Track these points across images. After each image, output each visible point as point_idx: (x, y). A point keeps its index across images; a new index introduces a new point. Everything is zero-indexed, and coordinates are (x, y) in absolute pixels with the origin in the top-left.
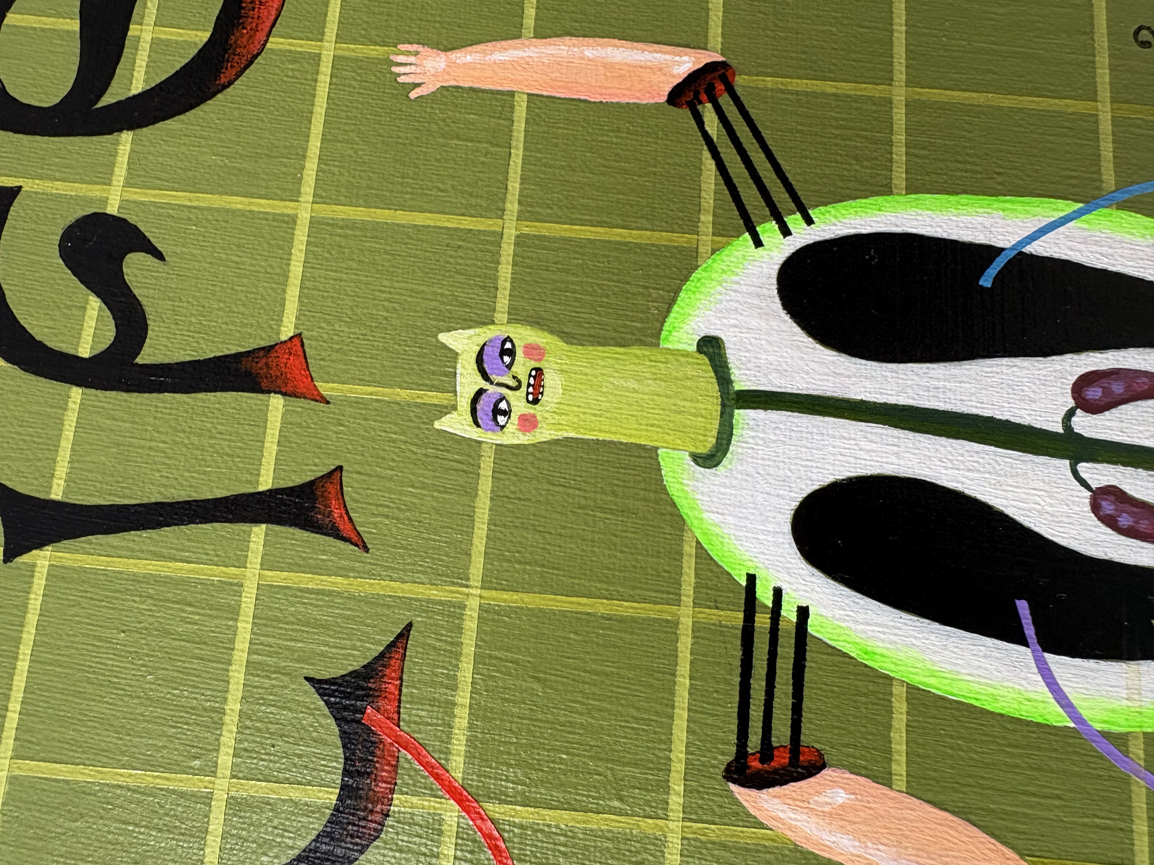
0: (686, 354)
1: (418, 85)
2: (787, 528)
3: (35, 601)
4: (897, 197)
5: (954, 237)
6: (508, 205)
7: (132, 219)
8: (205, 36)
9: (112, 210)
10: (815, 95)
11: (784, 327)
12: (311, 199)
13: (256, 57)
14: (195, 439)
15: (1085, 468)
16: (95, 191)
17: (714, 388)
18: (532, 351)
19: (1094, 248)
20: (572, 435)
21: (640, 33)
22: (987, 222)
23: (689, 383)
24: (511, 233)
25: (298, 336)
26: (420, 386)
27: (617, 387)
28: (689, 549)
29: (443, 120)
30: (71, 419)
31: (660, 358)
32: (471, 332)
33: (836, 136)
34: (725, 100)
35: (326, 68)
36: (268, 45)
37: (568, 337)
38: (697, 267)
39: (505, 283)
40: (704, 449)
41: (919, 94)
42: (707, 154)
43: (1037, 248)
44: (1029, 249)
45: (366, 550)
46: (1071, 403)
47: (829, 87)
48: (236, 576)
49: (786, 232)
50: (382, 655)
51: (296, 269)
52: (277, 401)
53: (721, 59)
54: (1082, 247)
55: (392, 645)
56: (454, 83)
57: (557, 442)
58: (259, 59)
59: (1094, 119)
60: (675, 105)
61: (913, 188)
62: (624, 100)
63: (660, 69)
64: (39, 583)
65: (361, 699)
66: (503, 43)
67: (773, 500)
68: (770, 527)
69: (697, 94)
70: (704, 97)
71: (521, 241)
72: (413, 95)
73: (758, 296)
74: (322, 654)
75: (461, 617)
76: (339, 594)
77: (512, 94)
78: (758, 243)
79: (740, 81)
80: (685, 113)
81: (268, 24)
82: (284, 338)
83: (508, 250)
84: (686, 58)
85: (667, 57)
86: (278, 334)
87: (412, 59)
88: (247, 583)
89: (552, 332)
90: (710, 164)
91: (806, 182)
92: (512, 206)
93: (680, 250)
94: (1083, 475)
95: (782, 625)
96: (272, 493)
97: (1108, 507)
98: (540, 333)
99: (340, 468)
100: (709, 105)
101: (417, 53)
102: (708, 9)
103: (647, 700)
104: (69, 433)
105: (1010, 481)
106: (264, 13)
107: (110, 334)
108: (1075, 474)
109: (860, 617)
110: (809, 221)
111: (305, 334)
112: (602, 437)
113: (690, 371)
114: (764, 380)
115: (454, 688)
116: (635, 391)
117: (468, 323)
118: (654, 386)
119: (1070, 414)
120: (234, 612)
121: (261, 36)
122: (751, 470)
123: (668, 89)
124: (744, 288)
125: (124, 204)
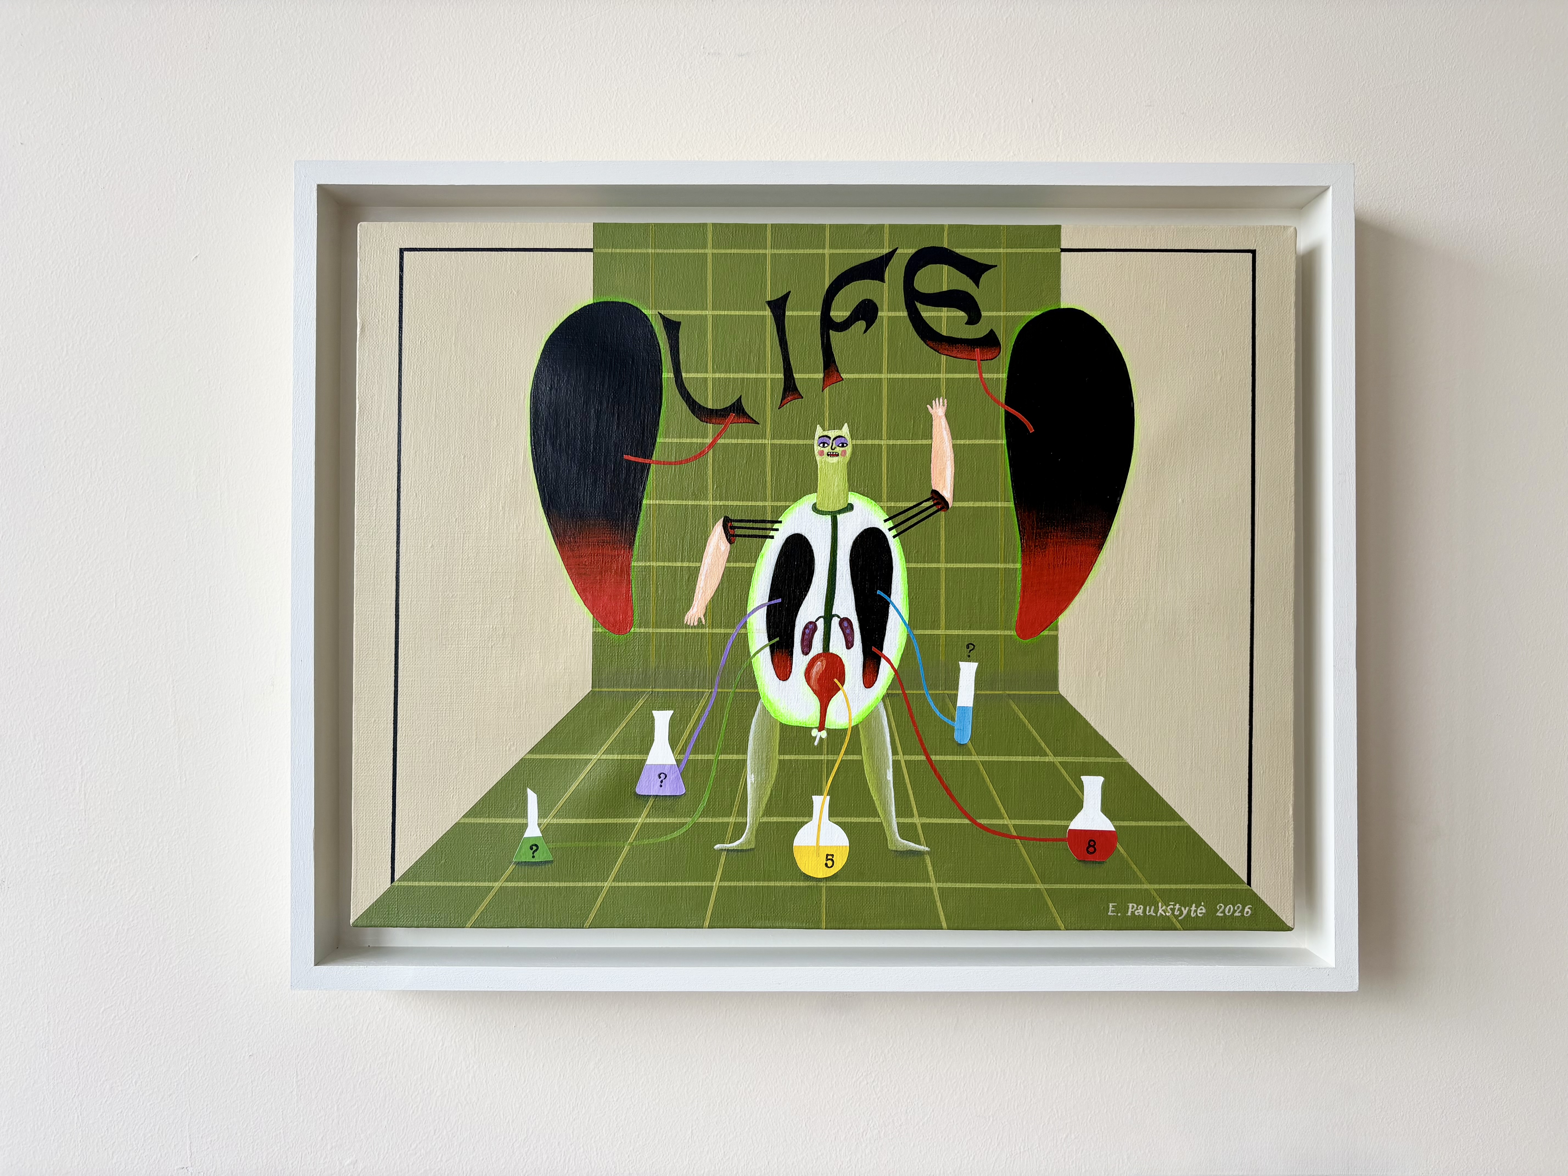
0: (847, 501)
1: (932, 407)
2: (796, 532)
3: (756, 313)
4: (905, 564)
5: (893, 583)
6: (891, 441)
7: (877, 321)
8: (944, 334)
9: (880, 314)
10: (939, 539)
11: (858, 530)
12: (889, 377)
13: (938, 352)
14: (807, 352)
15: (822, 620)
16: (885, 307)
17: (837, 509)
18: (844, 452)
19: (893, 626)
20: (819, 467)
21: (957, 480)
22: (899, 593)
23: (838, 501)
24: (883, 442)
25: (843, 379)
26: (830, 419)
27: (835, 480)
28: (787, 504)
29: (920, 417)
30: (811, 313)
31: (845, 492)
32: (848, 433)
33: (925, 545)
34: (935, 508)
35: (936, 376)
36: (942, 356)
37: (849, 463)
38: (876, 502)
39: (865, 442)
40: (817, 506)
41: (943, 572)
42: (915, 503)
43: (891, 608)
44: (891, 605)
45: (779, 409)
46: (842, 617)
47: (943, 542)
48: (768, 371)
49: (890, 529)
50: (749, 417)
51: (865, 376)
52: (821, 376)
53: (950, 507)
54: (893, 622)
55: (753, 419)
56: (934, 419)
57: (816, 462)
58: (937, 353)
59: (938, 628)
60: (932, 492)
61: (909, 570)
62: (932, 475)
63: (944, 487)
64: (761, 313)
65: (737, 412)
66: (950, 434)
67: (804, 528)
68: (796, 527)
69: (937, 499)
70: (935, 501)
71: (880, 446)
72: (928, 406)
73: (868, 521)
74: (748, 399)
75: (762, 438)
76: (765, 402)
77: (931, 438)
78: (885, 521)
79: (942, 513)
80: (929, 496)
81: (951, 354)
82: (842, 375)
83: (877, 442)
84: (949, 495)
85: (949, 489)
86: (843, 373)
87: (941, 404)
88: (766, 374)
89: (850, 458)
90: (912, 504)
91: (908, 536)
92: (891, 442)
93: (881, 497)
94: (820, 619)
95: (768, 531)
96: (794, 379)
97: (811, 626)
98: (850, 455)
99: (802, 398)
100: (932, 503)
101: (944, 405)
102: (968, 501)
103: (744, 493)
104: (806, 313)
105: (816, 598)
106: (954, 352)
107: (838, 320)
108: (820, 617)
109: (772, 553)
110: (894, 537)
111: (844, 382)
112: (819, 476)
113: (842, 501)
114: (841, 524)
115: (742, 438)
116: (834, 485)
117: (851, 431)
118: (836, 490)
119: (838, 617)
120: (758, 372)
121: (946, 352)
122: (813, 521)
123: (937, 489)
124: (870, 517)
125: (882, 317)
